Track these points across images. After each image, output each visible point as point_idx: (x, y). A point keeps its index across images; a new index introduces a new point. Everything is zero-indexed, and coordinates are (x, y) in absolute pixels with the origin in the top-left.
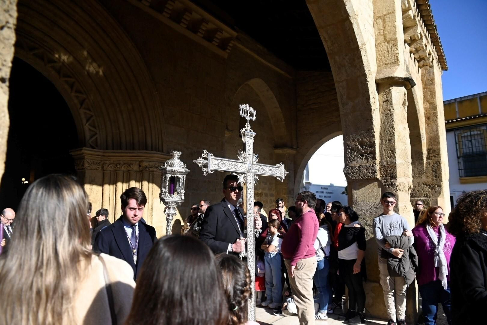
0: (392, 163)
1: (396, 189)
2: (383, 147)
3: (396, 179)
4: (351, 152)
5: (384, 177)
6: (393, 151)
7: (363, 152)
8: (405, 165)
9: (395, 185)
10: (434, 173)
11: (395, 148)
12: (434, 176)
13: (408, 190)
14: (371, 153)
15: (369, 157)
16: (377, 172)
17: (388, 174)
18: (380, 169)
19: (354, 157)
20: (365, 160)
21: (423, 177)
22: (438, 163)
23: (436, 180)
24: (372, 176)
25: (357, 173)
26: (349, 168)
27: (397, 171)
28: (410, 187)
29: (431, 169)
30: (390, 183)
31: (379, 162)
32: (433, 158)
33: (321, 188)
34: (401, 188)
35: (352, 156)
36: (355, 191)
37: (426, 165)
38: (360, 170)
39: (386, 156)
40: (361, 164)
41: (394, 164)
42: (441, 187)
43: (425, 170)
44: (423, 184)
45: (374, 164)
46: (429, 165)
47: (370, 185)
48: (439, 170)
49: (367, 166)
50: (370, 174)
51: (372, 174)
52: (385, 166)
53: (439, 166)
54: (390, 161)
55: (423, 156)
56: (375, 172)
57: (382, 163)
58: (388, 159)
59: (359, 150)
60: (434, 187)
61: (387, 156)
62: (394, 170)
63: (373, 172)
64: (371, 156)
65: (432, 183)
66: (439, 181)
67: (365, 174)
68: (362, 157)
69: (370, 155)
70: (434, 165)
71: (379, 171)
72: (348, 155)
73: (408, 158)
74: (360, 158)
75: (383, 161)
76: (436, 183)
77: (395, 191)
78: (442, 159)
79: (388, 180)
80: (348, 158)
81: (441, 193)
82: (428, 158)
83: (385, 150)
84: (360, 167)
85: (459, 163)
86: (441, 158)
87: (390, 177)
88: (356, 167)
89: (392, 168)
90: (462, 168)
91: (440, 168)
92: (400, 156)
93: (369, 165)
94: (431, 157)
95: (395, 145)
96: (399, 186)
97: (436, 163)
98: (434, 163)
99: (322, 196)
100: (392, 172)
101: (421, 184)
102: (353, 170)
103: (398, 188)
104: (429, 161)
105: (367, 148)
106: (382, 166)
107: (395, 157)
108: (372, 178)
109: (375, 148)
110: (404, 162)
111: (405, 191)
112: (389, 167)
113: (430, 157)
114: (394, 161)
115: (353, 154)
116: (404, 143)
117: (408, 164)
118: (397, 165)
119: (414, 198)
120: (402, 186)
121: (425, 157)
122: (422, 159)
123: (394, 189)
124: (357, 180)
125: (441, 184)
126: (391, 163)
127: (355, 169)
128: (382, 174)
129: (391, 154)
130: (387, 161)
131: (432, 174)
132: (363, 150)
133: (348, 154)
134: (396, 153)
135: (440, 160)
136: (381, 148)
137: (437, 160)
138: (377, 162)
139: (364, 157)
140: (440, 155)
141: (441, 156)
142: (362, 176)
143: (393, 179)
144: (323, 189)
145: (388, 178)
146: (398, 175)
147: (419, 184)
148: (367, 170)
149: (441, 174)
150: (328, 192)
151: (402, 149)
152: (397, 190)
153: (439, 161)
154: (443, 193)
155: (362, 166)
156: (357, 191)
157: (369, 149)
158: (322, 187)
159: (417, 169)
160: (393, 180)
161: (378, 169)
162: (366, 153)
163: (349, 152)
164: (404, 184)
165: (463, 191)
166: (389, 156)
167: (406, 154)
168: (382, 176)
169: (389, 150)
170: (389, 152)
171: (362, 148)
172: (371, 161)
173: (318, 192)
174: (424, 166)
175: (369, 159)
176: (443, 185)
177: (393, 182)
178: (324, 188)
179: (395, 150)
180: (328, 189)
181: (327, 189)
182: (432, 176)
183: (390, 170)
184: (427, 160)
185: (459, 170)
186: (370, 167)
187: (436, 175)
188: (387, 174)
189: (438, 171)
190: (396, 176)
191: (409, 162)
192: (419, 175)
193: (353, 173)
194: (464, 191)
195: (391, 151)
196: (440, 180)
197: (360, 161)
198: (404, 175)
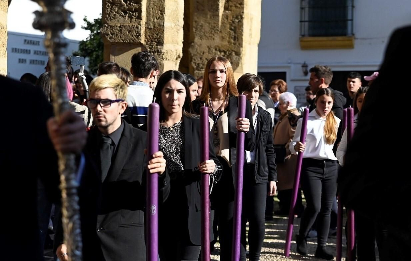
0: (160, 25)
1: (161, 57)
2: (151, 4)
3: (163, 46)
4: (112, 7)
5: (149, 42)
6: (162, 11)
7: (126, 9)
8: (175, 29)
9: (161, 52)
10: (232, 32)
11: (164, 8)
12: (232, 38)
13: (177, 59)
14: (136, 10)
15: (134, 16)
16: (141, 35)
17: (155, 39)
18: (145, 32)
19: (115, 13)
20: (128, 19)
21: (216, 38)
22: (239, 17)
23: (235, 44)
24: (135, 40)
25: (117, 35)
26: (107, 27)
27: (165, 36)
28: (179, 55)
29: (228, 26)
30: (156, 50)
31: (145, 23)
32: (234, 8)
33: (23, 42)
34: (167, 57)
35: (112, 12)
36: (113, 57)
37: (223, 19)
38: (121, 30)
39: (153, 16)
40: (123, 23)
41: (162, 27)
42: (240, 55)
43: (220, 27)
44: (216, 50)
45: (139, 24)
46: (227, 19)
47: (132, 50)
48: (239, 29)
49: (130, 27)
50: (134, 37)
51: (135, 38)
52: (151, 29)
53: (240, 23)
54: (157, 23)
55: (218, 5)
56: (140, 35)
57: (148, 25)
58: (156, 20)
59: (122, 5)
60: (230, 54)
61: (155, 16)
62: (161, 34)
63: (137, 35)
64: (136, 14)
65: (228, 48)
66: (238, 47)
67: (127, 37)
68: (124, 14)
69: (134, 13)
70: (234, 20)
71: (144, 34)
72: (108, 11)
73: (178, 21)
74: (123, 16)
75: (150, 22)
76: (233, 49)
77: (161, 60)
78: (245, 11)
79: (154, 46)
80: (107, 14)
81: (238, 65)
82: (226, 8)
83: (152, 9)
84: (122, 28)
85: (302, 8)
86: (245, 9)
87: (156, 42)
88: (117, 26)
89: (159, 32)
90: (307, 19)
91: (242, 25)
92: (170, 18)
93: (133, 25)
94: (231, 6)
95: (165, 4)
96: (165, 54)
97: (237, 18)
98: (233, 17)
99: (25, 60)
100: (159, 37)
101: (212, 49)
102: (113, 31)
103: (164, 57)
104: (227, 13)
105: (131, 3)
106: (148, 28)
107: (164, 19)
108: (135, 42)
109: (141, 4)
110: (173, 25)
111: (172, 60)
112: (155, 31)
113: (229, 7)
114: (162, 23)
115: (114, 10)
116: (176, 2)
117: (179, 28)
118: (165, 29)
119: (200, 71)
120: (169, 54)
121: (222, 6)
122: (217, 10)
123: (160, 57)
124: (117, 43)
125: (240, 51)
126: (158, 26)
127: (115, 29)
128: (147, 39)
129: (159, 15)
130: (154, 23)
131: (230, 34)
132: (127, 5)
133: (107, 8)
134: (165, 14)
135: (243, 12)
136: (149, 6)
137: (238, 13)
138: (142, 22)
139: (128, 15)
140: (243, 4)
141: (245, 6)
142: (123, 39)
143: (159, 45)
144: (28, 43)
145: (154, 44)
146: (165, 41)
147: (209, 49)
148: (130, 31)
149: (242, 35)
150: (40, 52)
151: (173, 9)
152: (163, 59)
153: (241, 14)
154: (242, 65)
155: (125, 26)
156: (116, 57)
157: (134, 5)
158: (28, 39)
159: (209, 24)
160: (159, 47)
161: (143, 32)
162: (130, 10)
163: (108, 6)
164: (171, 52)
165: (303, 62)
166: (157, 17)
167: (177, 15)
168: (146, 40)
169: (157, 10)
170: (158, 12)
171: (126, 2)
172: (135, 20)
173: (16, 51)
174: (219, 20)
175: (133, 18)
176: (243, 52)
177: (159, 49)
178: (31, 41)
179: (164, 10)
180: (39, 45)
181: (37, 43)
182: (229, 38)
183: (157, 35)
184: (224, 11)
185: (301, 21)
186: (133, 28)
187: (235, 37)
188: (153, 38)
189: (237, 29)
190: (163, 42)
191: (180, 25)
192: (211, 35)
193: (112, 34)
194: (305, 64)
195: (159, 10)
196: (239, 44)
197: (121, 19)
198: (173, 41)
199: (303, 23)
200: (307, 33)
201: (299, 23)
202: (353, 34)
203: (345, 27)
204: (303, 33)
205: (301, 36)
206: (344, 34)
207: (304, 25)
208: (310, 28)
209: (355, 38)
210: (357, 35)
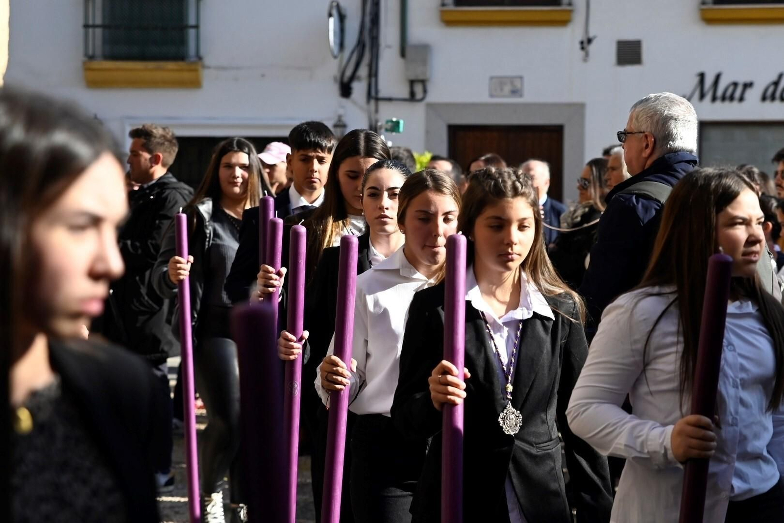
199: (91, 30)
200: (99, 52)
201: (81, 31)
202: (199, 58)
203: (182, 41)
204: (90, 52)
205: (85, 59)
206: (180, 57)
207: (94, 33)
208: (105, 41)
209: (204, 67)
210: (208, 60)
